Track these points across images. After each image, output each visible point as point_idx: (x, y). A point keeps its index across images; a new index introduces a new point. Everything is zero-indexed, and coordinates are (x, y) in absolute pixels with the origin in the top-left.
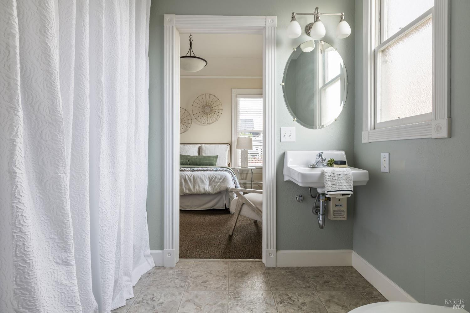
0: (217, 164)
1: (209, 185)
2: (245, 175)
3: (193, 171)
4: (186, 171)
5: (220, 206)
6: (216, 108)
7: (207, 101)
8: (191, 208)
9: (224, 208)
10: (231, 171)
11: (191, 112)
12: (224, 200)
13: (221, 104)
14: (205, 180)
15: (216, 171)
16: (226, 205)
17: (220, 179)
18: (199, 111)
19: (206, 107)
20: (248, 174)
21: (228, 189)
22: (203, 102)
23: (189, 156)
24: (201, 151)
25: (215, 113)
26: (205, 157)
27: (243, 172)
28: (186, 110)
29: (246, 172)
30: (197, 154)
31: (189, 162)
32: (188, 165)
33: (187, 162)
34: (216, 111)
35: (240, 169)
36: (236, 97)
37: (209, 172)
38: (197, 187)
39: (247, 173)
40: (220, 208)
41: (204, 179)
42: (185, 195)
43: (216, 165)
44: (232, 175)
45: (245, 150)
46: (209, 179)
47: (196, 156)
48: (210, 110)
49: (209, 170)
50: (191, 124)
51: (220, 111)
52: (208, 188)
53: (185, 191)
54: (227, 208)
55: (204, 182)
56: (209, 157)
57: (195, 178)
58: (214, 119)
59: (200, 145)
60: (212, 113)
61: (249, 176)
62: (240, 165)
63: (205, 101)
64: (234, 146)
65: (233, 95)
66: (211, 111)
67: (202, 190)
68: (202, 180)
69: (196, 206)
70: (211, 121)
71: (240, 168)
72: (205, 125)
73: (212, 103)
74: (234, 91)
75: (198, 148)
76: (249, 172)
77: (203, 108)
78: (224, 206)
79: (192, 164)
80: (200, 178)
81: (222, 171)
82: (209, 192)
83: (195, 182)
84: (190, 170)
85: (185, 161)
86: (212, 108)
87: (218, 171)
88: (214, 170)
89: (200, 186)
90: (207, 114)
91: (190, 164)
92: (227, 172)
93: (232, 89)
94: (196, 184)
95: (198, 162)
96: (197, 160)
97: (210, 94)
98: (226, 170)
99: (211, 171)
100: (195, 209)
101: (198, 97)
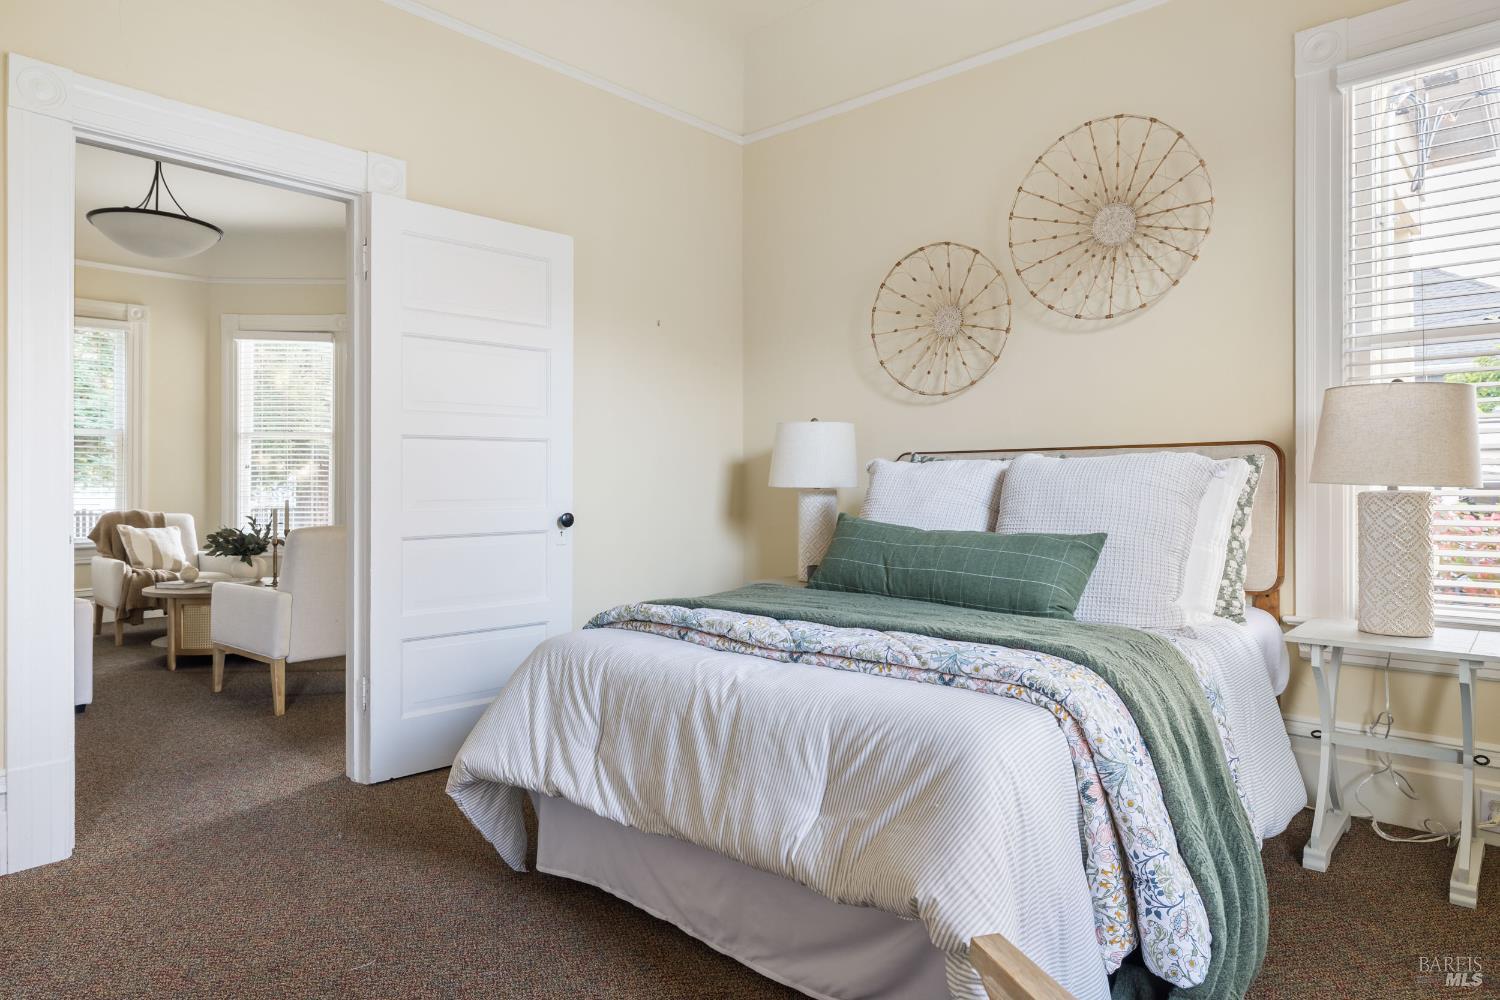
1: (824, 807)
3: (797, 654)
6: (1168, 201)
7: (1109, 168)
13: (1202, 163)
14: (804, 759)
15: (947, 678)
18: (1059, 245)
19: (1105, 212)
22: (1078, 182)
24: (1003, 496)
25: (1164, 232)
28: (975, 251)
31: (887, 571)
33: (876, 571)
36: (1334, 83)
37: (893, 686)
38: (735, 804)
41: (793, 748)
45: (1402, 489)
46: (833, 749)
48: (1128, 221)
49: (900, 665)
50: (1008, 330)
52: (802, 834)
53: (668, 806)
57: (743, 725)
60: (1143, 242)
63: (1094, 173)
65: (1309, 78)
66: (1141, 227)
72: (1094, 329)
74: (1317, 44)
77: (1084, 220)
79: (901, 589)
80: (772, 735)
81: (991, 685)
82: (804, 870)
83: (736, 760)
84: (781, 646)
85: (868, 567)
86: (1145, 211)
87: (962, 680)
88: (935, 671)
89: (758, 796)
90: (1110, 253)
91: (891, 586)
92: (1037, 701)
93: (1298, 37)
94: (736, 771)
95: (940, 581)
96: (934, 566)
97: (1122, 116)
98: (1031, 685)
99: (911, 674)
100: (753, 959)
101: (1040, 158)
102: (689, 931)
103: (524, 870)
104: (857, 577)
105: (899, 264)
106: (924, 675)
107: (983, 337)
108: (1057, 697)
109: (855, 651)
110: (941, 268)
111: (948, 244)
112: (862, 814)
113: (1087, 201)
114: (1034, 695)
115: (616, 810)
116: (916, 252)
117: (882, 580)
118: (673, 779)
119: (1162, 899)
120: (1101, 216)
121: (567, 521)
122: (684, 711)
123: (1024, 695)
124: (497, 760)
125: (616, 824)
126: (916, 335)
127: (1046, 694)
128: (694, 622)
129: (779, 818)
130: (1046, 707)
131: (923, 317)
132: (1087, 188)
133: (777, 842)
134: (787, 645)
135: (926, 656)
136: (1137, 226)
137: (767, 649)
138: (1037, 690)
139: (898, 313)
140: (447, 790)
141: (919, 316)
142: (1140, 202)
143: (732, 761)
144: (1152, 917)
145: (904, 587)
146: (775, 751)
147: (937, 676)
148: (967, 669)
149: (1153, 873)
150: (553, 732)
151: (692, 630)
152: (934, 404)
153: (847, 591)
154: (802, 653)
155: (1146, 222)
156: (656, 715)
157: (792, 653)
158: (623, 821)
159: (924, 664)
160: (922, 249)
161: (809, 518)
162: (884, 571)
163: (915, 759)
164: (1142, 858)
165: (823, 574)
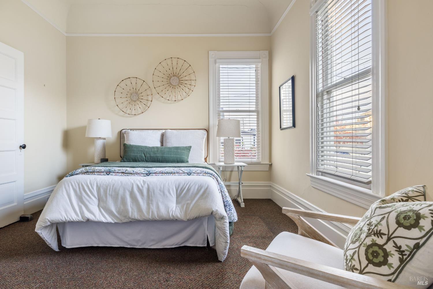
0: (189, 160)
1: (178, 202)
2: (228, 174)
3: (148, 174)
4: (137, 174)
5: (197, 242)
6: (186, 78)
7: (175, 69)
8: (143, 244)
9: (206, 245)
10: (216, 175)
11: (151, 85)
12: (205, 230)
13: (194, 72)
14: (170, 193)
15: (189, 174)
16: (209, 240)
17: (198, 191)
18: (163, 83)
19: (173, 78)
20: (233, 173)
21: (214, 214)
22: (168, 70)
23: (146, 147)
24: (164, 139)
25: (186, 85)
26: (170, 148)
27: (226, 170)
28: (144, 81)
29: (230, 170)
30: (158, 145)
31: (145, 156)
32: (144, 161)
33: (142, 156)
34: (186, 82)
35: (223, 167)
36: (215, 63)
37: (176, 177)
38: (154, 208)
39: (232, 171)
40: (198, 246)
41: (167, 192)
42: (131, 222)
43: (188, 162)
44: (217, 180)
45: (230, 138)
46: (177, 191)
47: (157, 148)
48: (178, 81)
49: (178, 173)
50: (151, 101)
51: (193, 83)
52: (174, 209)
53: (130, 214)
54: (211, 245)
55: (167, 197)
56: (177, 148)
57: (151, 190)
58: (184, 93)
59: (164, 131)
60: (181, 86)
61: (235, 175)
62: (223, 160)
63: (171, 69)
64: (213, 132)
65: (211, 60)
66: (180, 82)
67: (164, 213)
68: (164, 193)
69: (153, 240)
70: (179, 96)
71: (222, 164)
72: (171, 103)
73: (182, 71)
74: (213, 55)
75: (161, 136)
76: (234, 170)
77: (169, 79)
78: (204, 241)
79: (149, 160)
80: (160, 190)
81: (199, 174)
82: (177, 217)
83: (151, 198)
84: (144, 173)
85: (140, 156)
86: (181, 79)
87: (193, 174)
88: (186, 173)
89: (160, 204)
90: (174, 87)
91: (147, 160)
92: (209, 176)
93: (210, 52)
94: (152, 200)
95: (160, 158)
96: (158, 154)
97: (179, 58)
98: (208, 173)
99: (180, 174)
100: (150, 246)
101: (161, 63)
102: (129, 247)
103: (59, 251)
104: (137, 158)
105: (123, 81)
106: (184, 174)
107: (145, 102)
108: (213, 174)
109: (166, 171)
110: (134, 84)
111: (137, 78)
112: (189, 202)
113: (169, 75)
114: (208, 175)
115: (110, 220)
116: (128, 78)
117: (144, 158)
118: (131, 207)
119: (232, 207)
120: (172, 78)
121: (24, 147)
122: (130, 190)
123: (206, 175)
124: (62, 215)
125: (111, 223)
126: (126, 99)
127: (210, 174)
128: (113, 170)
129: (167, 208)
130: (211, 177)
131: (128, 95)
132: (170, 72)
133: (168, 212)
134: (145, 172)
135: (184, 170)
136: (179, 82)
137: (139, 174)
138: (209, 174)
139: (122, 93)
140: (35, 230)
141: (127, 95)
142: (180, 77)
143: (149, 198)
144: (230, 211)
145: (150, 160)
146: (162, 194)
147: (187, 174)
148: (194, 172)
149: (230, 203)
150: (80, 204)
151: (111, 172)
152: (131, 117)
153: (133, 162)
154: (150, 174)
155: (181, 82)
156: (121, 192)
157: (147, 174)
158: (113, 222)
159: (184, 172)
160: (129, 78)
161: (99, 146)
162: (144, 156)
163: (198, 189)
164: (228, 201)
165: (125, 158)
